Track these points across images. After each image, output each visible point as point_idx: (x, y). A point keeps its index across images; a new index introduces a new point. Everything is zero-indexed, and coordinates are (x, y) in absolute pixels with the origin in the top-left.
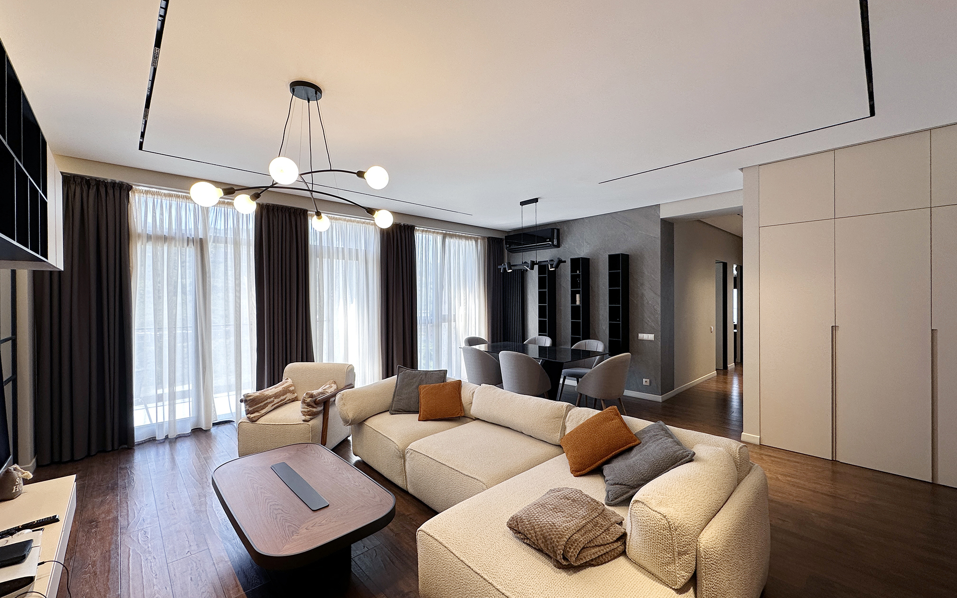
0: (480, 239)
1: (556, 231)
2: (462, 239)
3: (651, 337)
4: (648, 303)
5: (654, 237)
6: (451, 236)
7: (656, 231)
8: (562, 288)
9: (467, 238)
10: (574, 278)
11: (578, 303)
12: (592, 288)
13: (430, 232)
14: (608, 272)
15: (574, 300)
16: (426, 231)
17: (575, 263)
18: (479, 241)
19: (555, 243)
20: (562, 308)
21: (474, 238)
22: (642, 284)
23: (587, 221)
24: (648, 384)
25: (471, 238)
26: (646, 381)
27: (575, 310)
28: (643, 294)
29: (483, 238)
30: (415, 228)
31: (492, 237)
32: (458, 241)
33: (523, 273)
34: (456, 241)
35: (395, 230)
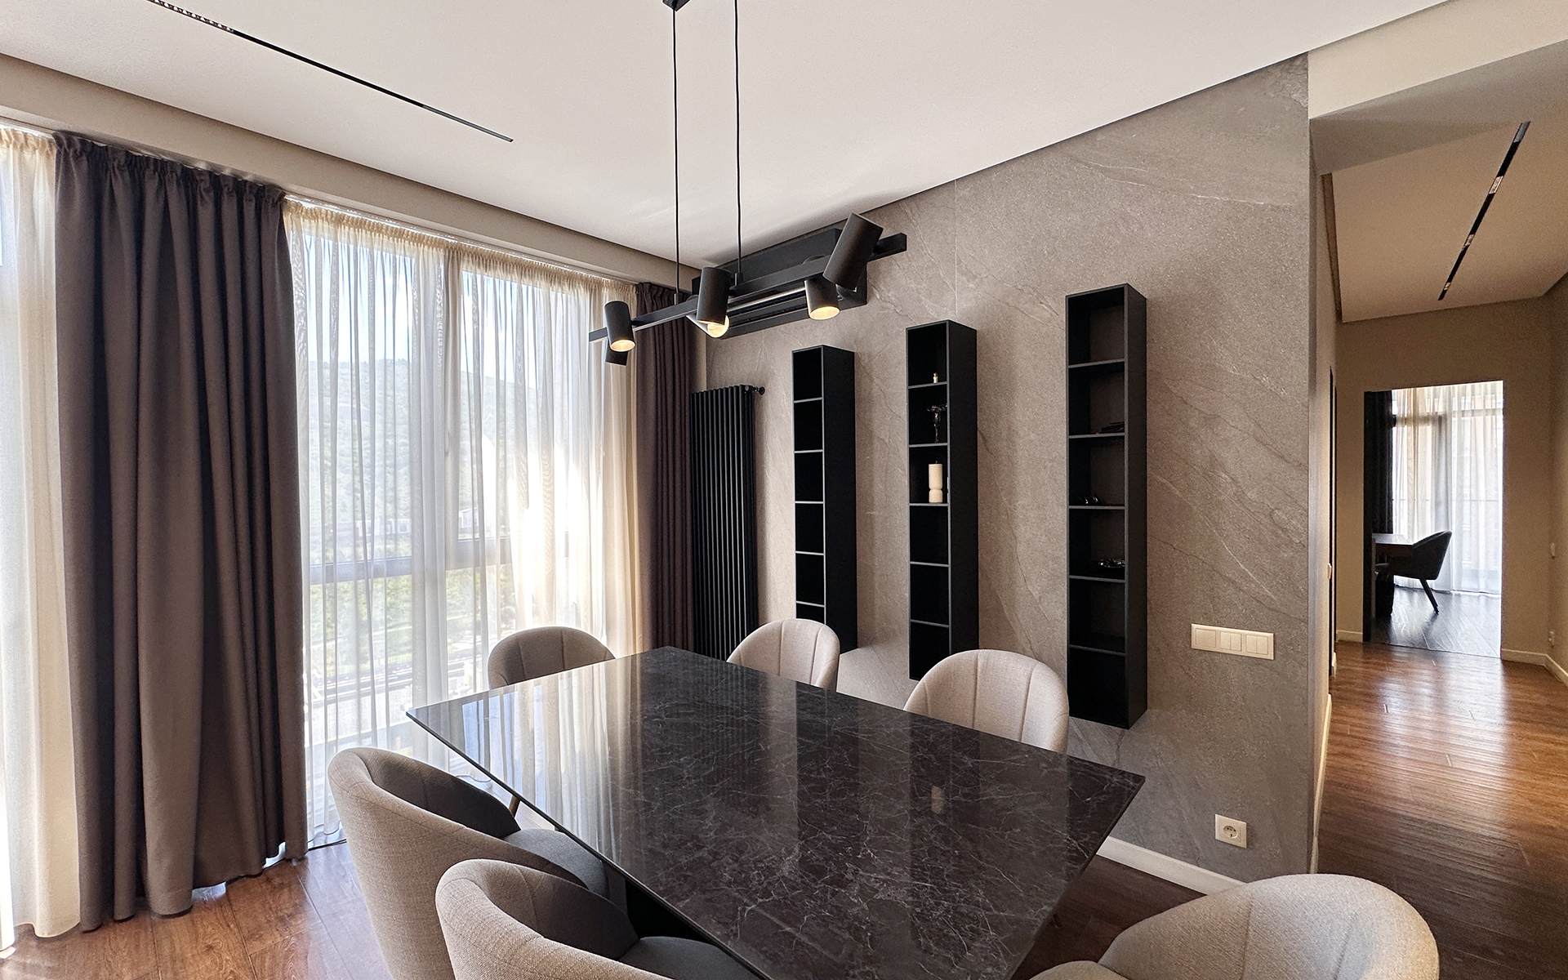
0: (609, 286)
2: (532, 277)
3: (1255, 643)
4: (1240, 495)
5: (1277, 208)
6: (486, 261)
8: (877, 445)
9: (553, 277)
10: (920, 404)
11: (935, 497)
12: (985, 441)
14: (1062, 369)
15: (919, 486)
17: (925, 342)
18: (605, 292)
20: (875, 513)
21: (586, 281)
23: (964, 192)
24: (1239, 838)
25: (571, 279)
26: (1229, 828)
27: (925, 523)
29: (621, 284)
30: (289, 198)
31: (651, 285)
32: (515, 285)
33: (749, 399)
34: (508, 283)
35: (151, 187)
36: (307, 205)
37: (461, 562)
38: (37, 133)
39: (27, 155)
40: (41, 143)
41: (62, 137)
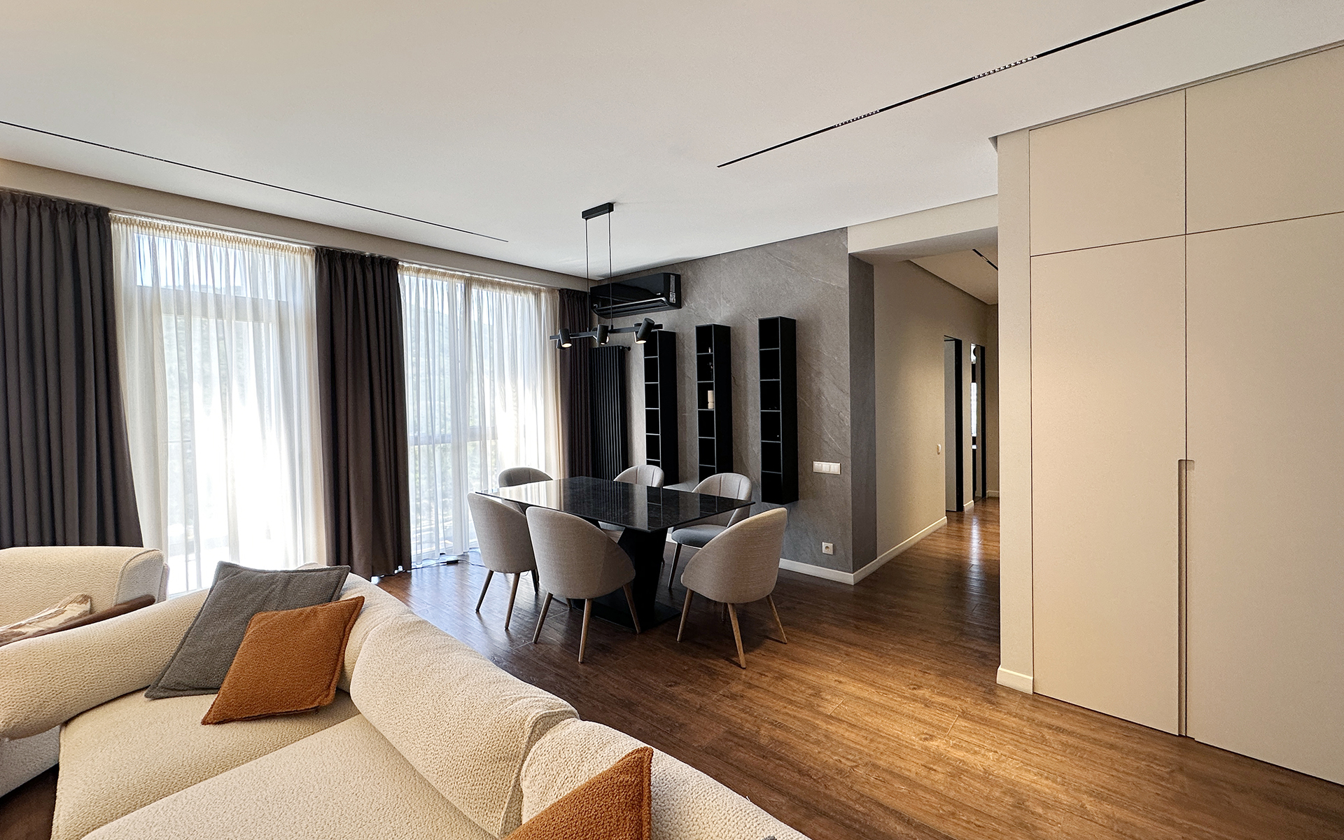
0: (545, 292)
1: (672, 279)
2: (506, 290)
3: (834, 468)
4: (828, 406)
5: (839, 288)
6: (483, 283)
7: (841, 278)
8: (687, 379)
9: (516, 289)
10: (703, 363)
11: (710, 406)
12: (734, 380)
13: (435, 273)
14: (758, 352)
15: (703, 402)
16: (427, 272)
17: (704, 334)
18: (543, 295)
19: (673, 299)
20: (687, 414)
21: (532, 290)
22: (819, 373)
23: (725, 260)
24: (830, 552)
25: (525, 289)
26: (827, 547)
27: (705, 417)
28: (820, 392)
29: (551, 290)
30: (400, 263)
31: (568, 290)
32: (497, 294)
33: (623, 353)
34: (494, 293)
35: (349, 265)
36: (406, 265)
37: (473, 438)
38: (308, 247)
39: (305, 256)
40: (310, 251)
41: (319, 248)
